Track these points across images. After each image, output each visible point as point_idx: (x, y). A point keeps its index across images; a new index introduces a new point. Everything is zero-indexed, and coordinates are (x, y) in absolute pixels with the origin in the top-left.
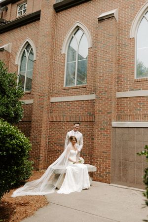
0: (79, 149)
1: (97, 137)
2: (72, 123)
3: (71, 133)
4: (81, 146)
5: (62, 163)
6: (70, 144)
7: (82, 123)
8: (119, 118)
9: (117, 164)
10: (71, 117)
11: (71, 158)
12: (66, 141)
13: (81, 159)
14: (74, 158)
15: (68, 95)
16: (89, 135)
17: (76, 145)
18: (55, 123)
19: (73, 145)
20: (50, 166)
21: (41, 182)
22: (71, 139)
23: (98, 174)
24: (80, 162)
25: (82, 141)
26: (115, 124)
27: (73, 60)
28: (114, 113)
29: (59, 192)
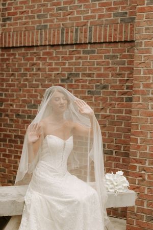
1: (143, 93)
2: (68, 50)
7: (97, 48)
10: (65, 30)
16: (121, 87)
18: (17, 52)
23: (143, 211)
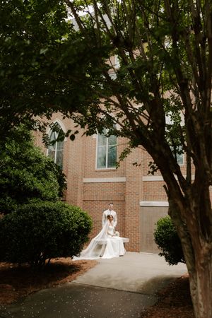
0: (115, 225)
1: (128, 215)
2: (105, 202)
3: (107, 213)
4: (116, 222)
5: (103, 237)
6: (108, 222)
7: (114, 202)
8: (145, 199)
9: (145, 236)
11: (110, 232)
12: (103, 219)
13: (117, 232)
14: (111, 233)
15: (100, 177)
16: (121, 213)
17: (112, 222)
18: (88, 202)
19: (111, 221)
20: (93, 240)
21: (88, 252)
22: (109, 217)
24: (117, 235)
25: (116, 219)
26: (142, 203)
27: (104, 144)
28: (141, 194)
29: (102, 258)
